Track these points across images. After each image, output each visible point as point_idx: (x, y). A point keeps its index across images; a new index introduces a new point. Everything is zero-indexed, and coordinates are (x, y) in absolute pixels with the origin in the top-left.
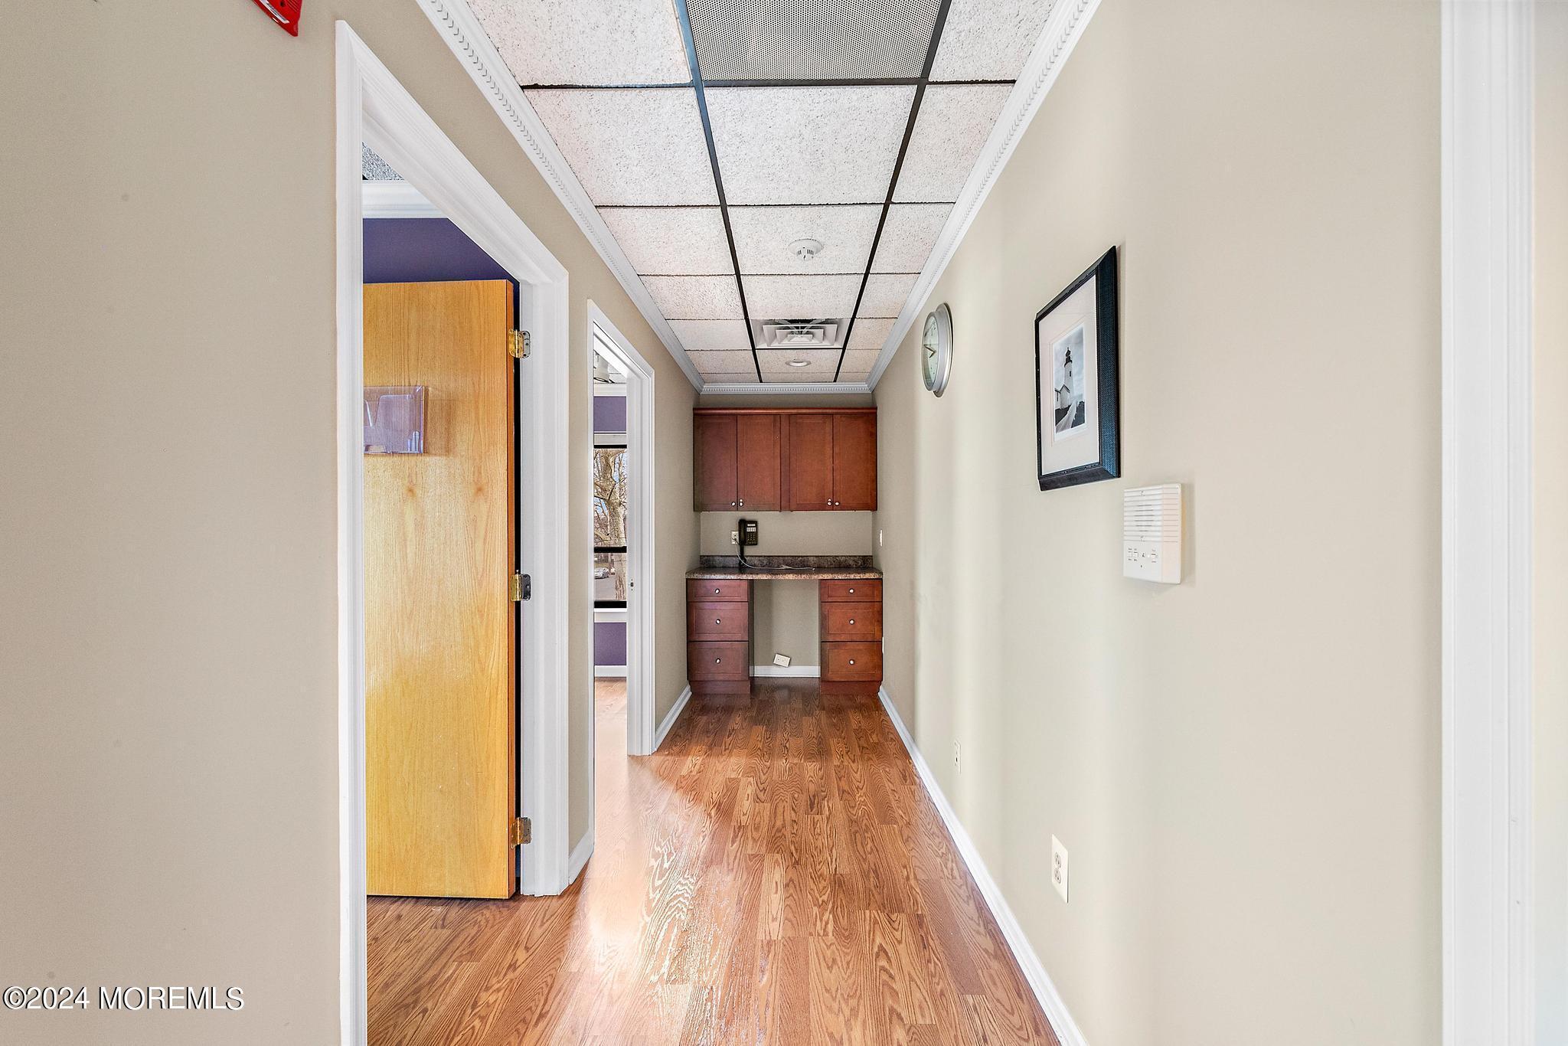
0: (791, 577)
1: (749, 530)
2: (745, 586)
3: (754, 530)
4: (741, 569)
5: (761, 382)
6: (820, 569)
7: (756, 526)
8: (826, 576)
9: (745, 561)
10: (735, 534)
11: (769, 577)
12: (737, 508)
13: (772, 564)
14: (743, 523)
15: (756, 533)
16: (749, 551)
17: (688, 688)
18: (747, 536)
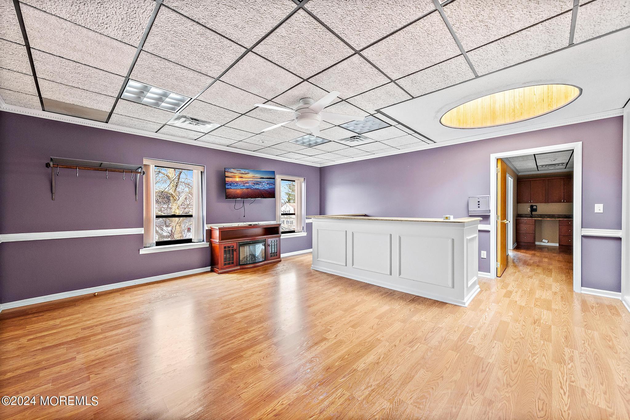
0: (549, 219)
1: (534, 208)
2: (534, 221)
3: (536, 208)
4: (531, 217)
5: (538, 171)
6: (559, 218)
7: (536, 207)
8: (561, 219)
9: (533, 215)
10: (529, 209)
11: (541, 219)
12: (531, 202)
13: (541, 216)
14: (532, 207)
15: (536, 209)
16: (534, 213)
17: (516, 243)
18: (533, 209)
